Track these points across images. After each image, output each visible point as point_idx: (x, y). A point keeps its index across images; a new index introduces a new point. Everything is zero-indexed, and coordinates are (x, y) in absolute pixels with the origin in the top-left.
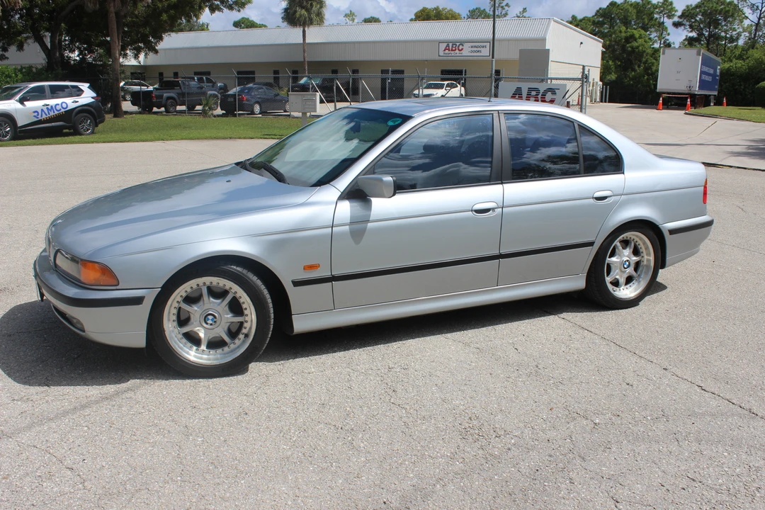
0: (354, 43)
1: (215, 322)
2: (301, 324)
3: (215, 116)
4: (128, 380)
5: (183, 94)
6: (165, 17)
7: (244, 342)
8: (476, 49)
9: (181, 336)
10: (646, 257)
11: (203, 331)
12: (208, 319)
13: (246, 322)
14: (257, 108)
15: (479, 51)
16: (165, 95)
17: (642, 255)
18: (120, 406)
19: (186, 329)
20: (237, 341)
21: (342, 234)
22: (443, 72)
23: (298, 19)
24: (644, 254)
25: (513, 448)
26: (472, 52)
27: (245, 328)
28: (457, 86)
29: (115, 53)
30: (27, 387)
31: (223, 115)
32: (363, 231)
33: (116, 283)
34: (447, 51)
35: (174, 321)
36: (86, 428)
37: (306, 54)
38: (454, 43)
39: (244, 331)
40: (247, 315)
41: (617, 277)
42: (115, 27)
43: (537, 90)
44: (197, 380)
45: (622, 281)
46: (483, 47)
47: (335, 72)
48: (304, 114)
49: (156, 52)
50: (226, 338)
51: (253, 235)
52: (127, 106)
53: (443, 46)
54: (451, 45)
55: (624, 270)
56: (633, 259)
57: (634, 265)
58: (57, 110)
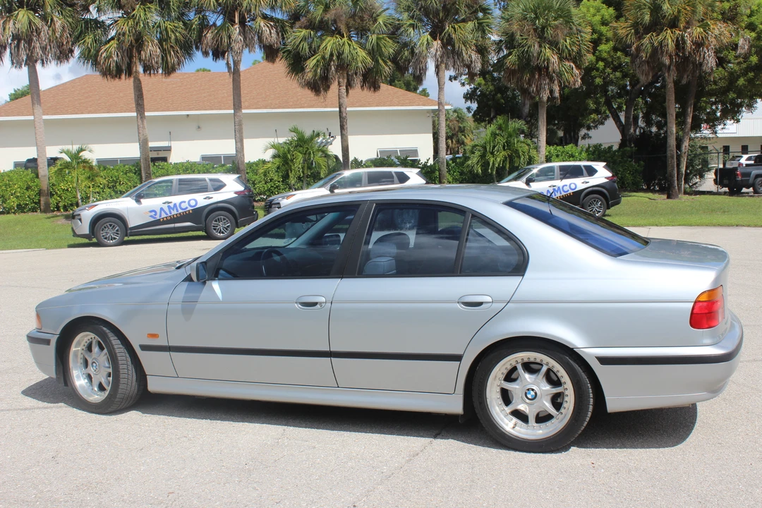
6: (741, 81)
12: (93, 366)
16: (754, 172)
17: (566, 386)
21: (175, 309)
32: (192, 308)
33: (41, 327)
41: (521, 408)
55: (528, 401)
56: (544, 388)
57: (549, 398)
58: (565, 192)
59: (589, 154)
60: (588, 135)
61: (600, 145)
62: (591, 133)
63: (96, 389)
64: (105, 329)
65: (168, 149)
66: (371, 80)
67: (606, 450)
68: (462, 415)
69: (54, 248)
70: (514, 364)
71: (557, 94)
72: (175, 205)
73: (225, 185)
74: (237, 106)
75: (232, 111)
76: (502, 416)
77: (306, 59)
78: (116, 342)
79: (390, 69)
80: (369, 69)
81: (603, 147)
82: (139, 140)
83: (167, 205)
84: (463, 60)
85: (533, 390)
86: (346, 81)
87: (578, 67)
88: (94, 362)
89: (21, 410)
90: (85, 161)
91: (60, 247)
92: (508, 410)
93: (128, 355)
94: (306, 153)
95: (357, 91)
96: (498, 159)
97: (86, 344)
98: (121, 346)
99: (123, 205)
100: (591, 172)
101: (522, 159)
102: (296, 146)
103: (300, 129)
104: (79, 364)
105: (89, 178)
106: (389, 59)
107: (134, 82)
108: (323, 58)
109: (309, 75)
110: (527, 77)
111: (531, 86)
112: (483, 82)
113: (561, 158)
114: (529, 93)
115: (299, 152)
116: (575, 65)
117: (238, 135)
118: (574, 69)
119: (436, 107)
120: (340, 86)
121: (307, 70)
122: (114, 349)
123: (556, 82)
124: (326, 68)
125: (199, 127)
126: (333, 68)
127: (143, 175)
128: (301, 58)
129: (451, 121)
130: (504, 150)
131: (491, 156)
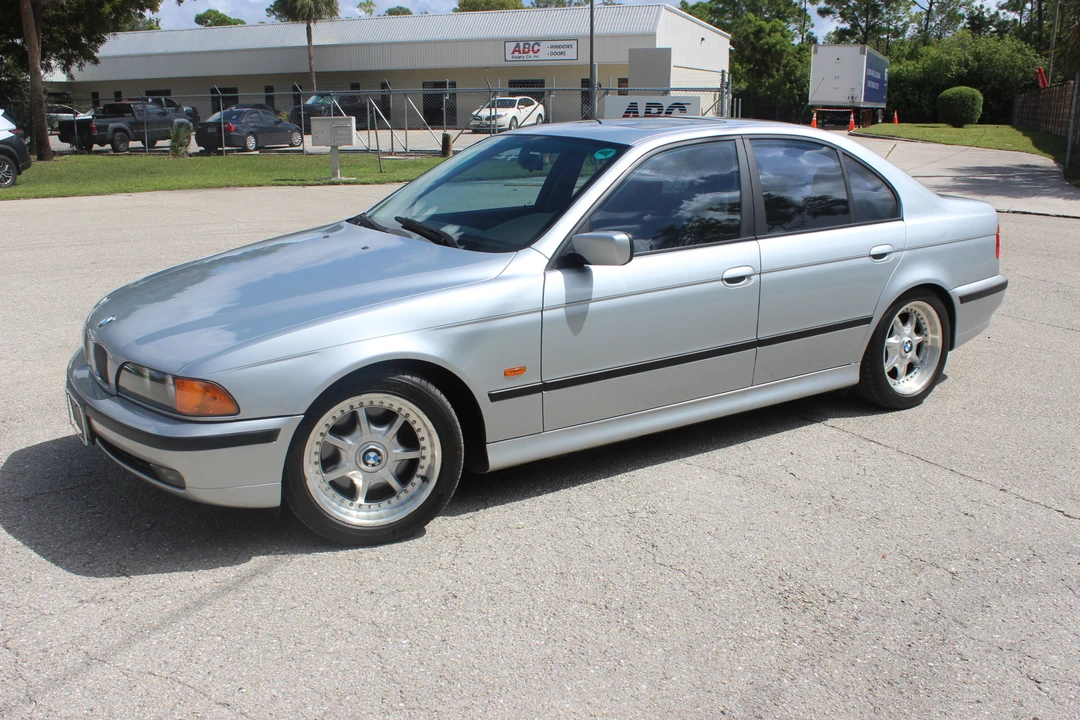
0: (382, 44)
1: (379, 461)
2: (499, 456)
3: (190, 155)
4: (250, 558)
5: (138, 125)
6: (107, 8)
7: (421, 489)
8: (557, 50)
9: (327, 485)
10: (930, 336)
11: (361, 476)
12: (370, 458)
13: (424, 458)
14: (251, 142)
15: (561, 53)
16: (111, 126)
17: (925, 332)
18: (256, 599)
19: (334, 475)
20: (409, 487)
21: (555, 321)
22: (512, 83)
23: (300, 10)
24: (929, 331)
25: (862, 617)
26: (552, 54)
27: (422, 468)
28: (533, 104)
29: (35, 64)
30: (93, 579)
31: (201, 153)
32: (583, 315)
33: (234, 410)
34: (517, 54)
35: (316, 463)
36: (219, 638)
37: (313, 62)
38: (526, 42)
39: (420, 472)
40: (424, 448)
41: (896, 365)
42: (32, 22)
43: (659, 106)
44: (355, 551)
45: (902, 370)
46: (568, 47)
47: (355, 86)
48: (334, 148)
49: (96, 61)
50: (395, 484)
51: (435, 328)
52: (55, 142)
53: (511, 47)
54: (521, 44)
55: (905, 354)
56: (916, 338)
57: (916, 348)
92: (887, 369)
97: (332, 422)
104: (312, 465)
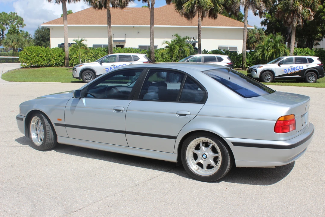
9: (36, 135)
17: (219, 154)
21: (68, 110)
32: (74, 110)
55: (203, 159)
56: (210, 154)
57: (212, 158)
58: (297, 70)
59: (316, 53)
60: (318, 43)
61: (322, 48)
62: (320, 42)
63: (39, 140)
64: (42, 115)
65: (124, 42)
66: (213, 14)
67: (236, 184)
68: (177, 163)
69: (65, 82)
70: (199, 142)
71: (301, 23)
72: (117, 66)
73: (139, 59)
74: (152, 23)
75: (150, 26)
76: (193, 165)
77: (183, 3)
78: (46, 121)
79: (222, 9)
80: (212, 9)
81: (323, 50)
82: (108, 37)
83: (113, 66)
84: (256, 6)
85: (205, 154)
86: (201, 14)
87: (312, 11)
88: (38, 129)
89: (11, 146)
90: (84, 45)
91: (68, 82)
92: (195, 162)
93: (50, 127)
94: (181, 46)
95: (207, 19)
96: (270, 53)
97: (37, 121)
98: (48, 123)
99: (94, 65)
100: (311, 61)
101: (281, 53)
102: (176, 43)
103: (179, 35)
104: (34, 129)
105: (85, 52)
106: (222, 4)
107: (107, 11)
108: (191, 3)
109: (184, 11)
110: (286, 15)
111: (288, 19)
112: (270, 16)
113: (302, 54)
114: (288, 23)
115: (178, 45)
116: (311, 10)
117: (151, 37)
118: (311, 12)
119: (243, 28)
120: (199, 16)
121: (184, 8)
122: (45, 124)
123: (301, 18)
124: (193, 8)
125: (138, 32)
126: (196, 8)
127: (109, 53)
128: (181, 2)
129: (256, 34)
130: (273, 49)
131: (266, 51)
